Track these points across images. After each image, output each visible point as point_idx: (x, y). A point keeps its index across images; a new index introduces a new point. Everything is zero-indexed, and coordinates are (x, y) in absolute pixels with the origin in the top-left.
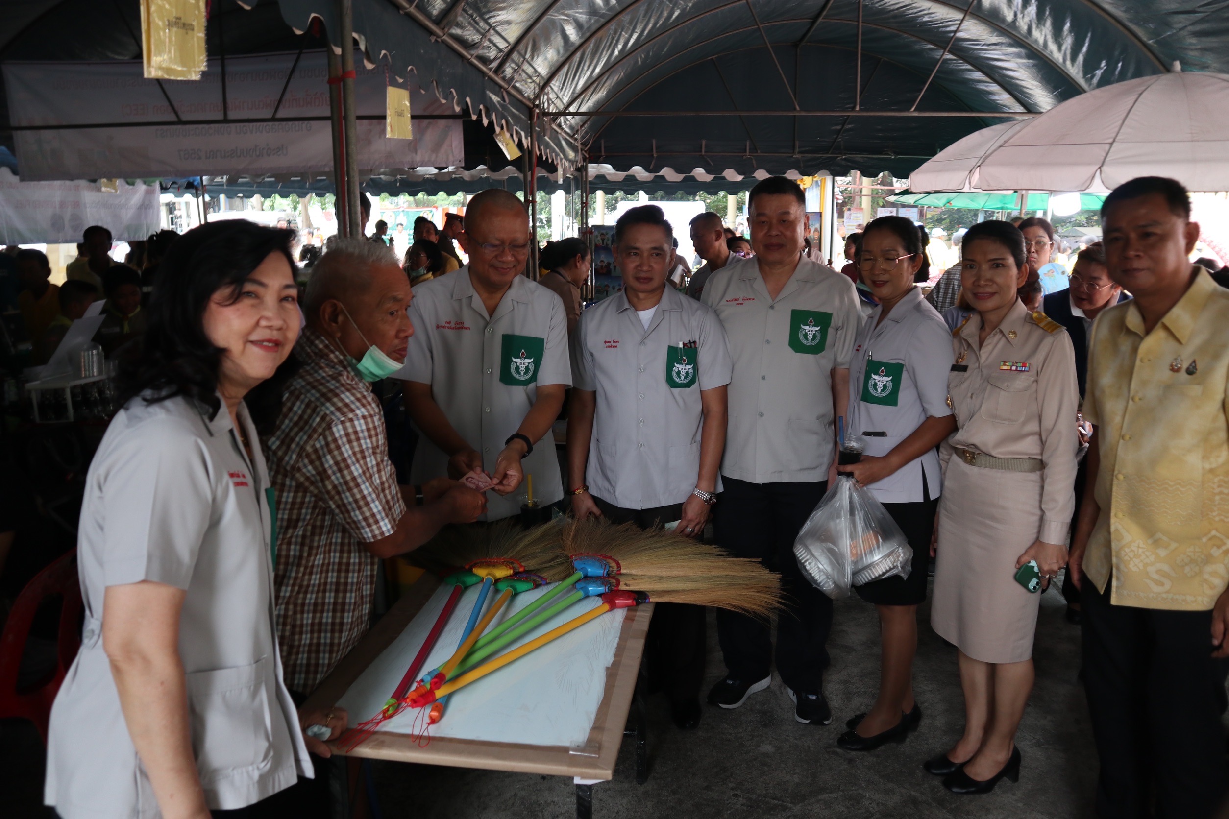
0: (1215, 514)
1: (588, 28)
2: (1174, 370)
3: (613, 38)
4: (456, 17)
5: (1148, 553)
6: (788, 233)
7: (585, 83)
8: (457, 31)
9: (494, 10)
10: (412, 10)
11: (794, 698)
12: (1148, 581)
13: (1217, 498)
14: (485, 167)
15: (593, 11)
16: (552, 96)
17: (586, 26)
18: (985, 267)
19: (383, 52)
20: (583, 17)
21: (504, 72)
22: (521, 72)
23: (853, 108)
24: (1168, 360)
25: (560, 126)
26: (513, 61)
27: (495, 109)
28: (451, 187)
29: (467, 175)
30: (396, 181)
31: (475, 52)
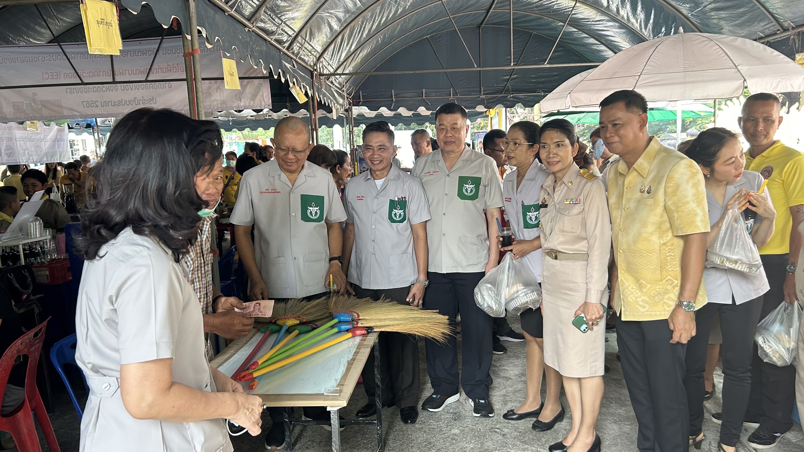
0: (669, 267)
1: (345, 21)
2: (642, 192)
3: (361, 27)
4: (260, 16)
5: (637, 291)
6: (457, 135)
7: (346, 55)
8: (262, 25)
9: (284, 12)
10: (233, 12)
11: (472, 404)
12: (637, 306)
13: (668, 258)
14: (287, 110)
15: (347, 11)
16: (325, 63)
17: (343, 20)
18: (552, 146)
19: (217, 38)
20: (341, 15)
21: (292, 49)
22: (304, 49)
23: (510, 65)
24: (639, 187)
25: (332, 83)
26: (298, 42)
27: (289, 72)
28: (265, 124)
29: (275, 116)
30: (229, 120)
31: (274, 37)
